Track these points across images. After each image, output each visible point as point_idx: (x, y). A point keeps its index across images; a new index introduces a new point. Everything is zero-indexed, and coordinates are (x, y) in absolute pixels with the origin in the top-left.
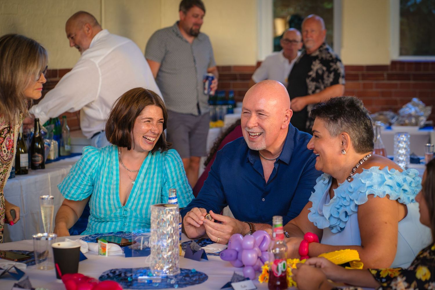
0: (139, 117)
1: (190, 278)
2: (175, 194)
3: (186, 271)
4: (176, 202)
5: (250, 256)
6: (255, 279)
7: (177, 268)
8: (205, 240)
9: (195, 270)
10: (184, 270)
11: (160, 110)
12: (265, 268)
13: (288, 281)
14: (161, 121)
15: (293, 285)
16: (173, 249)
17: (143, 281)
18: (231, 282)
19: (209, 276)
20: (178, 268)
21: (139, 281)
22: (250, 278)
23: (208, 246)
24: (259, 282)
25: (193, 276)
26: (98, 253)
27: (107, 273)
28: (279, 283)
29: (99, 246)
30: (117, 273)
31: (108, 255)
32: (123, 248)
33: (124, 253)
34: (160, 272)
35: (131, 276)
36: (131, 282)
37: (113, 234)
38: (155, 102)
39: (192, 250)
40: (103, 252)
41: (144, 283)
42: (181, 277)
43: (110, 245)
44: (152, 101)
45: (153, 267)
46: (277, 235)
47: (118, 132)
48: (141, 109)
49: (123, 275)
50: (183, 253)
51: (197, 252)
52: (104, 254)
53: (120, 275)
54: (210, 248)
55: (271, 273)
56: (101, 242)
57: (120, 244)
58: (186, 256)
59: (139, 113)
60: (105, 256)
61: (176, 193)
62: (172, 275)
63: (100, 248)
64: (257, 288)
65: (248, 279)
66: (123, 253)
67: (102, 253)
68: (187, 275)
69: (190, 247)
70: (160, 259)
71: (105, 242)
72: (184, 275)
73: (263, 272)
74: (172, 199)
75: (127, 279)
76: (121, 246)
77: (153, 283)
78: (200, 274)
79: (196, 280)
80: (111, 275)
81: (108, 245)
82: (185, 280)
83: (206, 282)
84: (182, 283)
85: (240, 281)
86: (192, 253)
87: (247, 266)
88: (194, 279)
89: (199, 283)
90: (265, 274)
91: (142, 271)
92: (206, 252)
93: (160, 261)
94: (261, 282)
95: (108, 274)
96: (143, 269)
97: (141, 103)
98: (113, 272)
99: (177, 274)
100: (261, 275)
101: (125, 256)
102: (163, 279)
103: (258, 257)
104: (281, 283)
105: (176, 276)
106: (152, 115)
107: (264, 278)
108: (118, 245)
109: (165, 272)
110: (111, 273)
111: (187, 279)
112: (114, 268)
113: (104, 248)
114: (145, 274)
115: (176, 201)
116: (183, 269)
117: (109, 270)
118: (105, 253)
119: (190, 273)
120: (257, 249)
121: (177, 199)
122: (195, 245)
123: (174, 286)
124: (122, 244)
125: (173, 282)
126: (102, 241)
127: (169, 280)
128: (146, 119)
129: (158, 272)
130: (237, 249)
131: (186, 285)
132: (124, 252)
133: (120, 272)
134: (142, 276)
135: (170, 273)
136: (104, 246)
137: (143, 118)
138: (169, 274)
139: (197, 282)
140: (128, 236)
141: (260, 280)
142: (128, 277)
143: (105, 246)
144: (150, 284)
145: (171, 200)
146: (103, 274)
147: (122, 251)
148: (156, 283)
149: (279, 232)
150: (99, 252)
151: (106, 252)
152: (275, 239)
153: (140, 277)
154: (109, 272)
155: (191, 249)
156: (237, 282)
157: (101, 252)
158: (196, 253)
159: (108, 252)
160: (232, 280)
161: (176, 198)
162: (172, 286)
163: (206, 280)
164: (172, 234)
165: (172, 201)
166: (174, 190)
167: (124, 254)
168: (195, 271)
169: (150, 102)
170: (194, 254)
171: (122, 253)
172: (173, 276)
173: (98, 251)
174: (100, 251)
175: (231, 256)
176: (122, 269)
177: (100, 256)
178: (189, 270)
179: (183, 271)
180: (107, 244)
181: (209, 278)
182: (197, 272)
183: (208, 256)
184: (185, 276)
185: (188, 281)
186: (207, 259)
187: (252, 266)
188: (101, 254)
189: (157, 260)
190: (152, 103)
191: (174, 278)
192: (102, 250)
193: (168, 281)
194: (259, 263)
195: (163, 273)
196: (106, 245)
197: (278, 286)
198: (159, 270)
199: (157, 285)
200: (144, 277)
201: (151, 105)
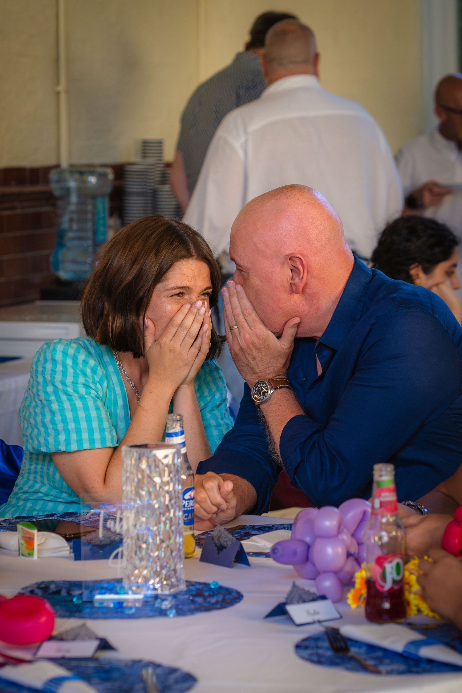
0: (160, 287)
1: (205, 598)
2: (180, 427)
3: (198, 586)
4: (182, 443)
5: (330, 550)
6: (341, 600)
7: (178, 580)
8: (248, 529)
9: (217, 583)
10: (195, 584)
11: (204, 268)
12: (361, 575)
13: (408, 603)
14: (207, 291)
15: (419, 611)
16: (170, 538)
17: (105, 604)
18: (285, 604)
19: (245, 595)
20: (181, 579)
21: (97, 605)
22: (327, 595)
23: (254, 538)
24: (349, 605)
25: (211, 596)
26: (18, 552)
27: (30, 589)
28: (387, 605)
29: (20, 537)
30: (53, 587)
31: (38, 557)
32: (71, 543)
33: (73, 552)
34: (143, 586)
35: (81, 594)
36: (77, 605)
37: (55, 516)
38: (193, 251)
39: (216, 546)
40: (28, 548)
41: (107, 608)
42: (186, 597)
43: (44, 535)
44: (188, 250)
45: (129, 577)
46: (382, 504)
47: (114, 320)
48: (165, 267)
49: (64, 593)
50: (198, 552)
51: (225, 548)
52: (31, 555)
53: (58, 592)
54: (258, 542)
55: (370, 583)
56: (22, 529)
57: (66, 535)
58: (204, 558)
59: (160, 276)
60: (33, 557)
61: (181, 424)
62: (167, 592)
63: (22, 542)
64: (341, 617)
65: (323, 598)
66: (70, 553)
67: (26, 552)
68: (199, 594)
69: (213, 539)
70: (141, 559)
71: (32, 529)
72: (194, 593)
73: (357, 586)
74: (173, 437)
75: (72, 601)
76: (68, 540)
77: (125, 608)
78: (228, 591)
79: (217, 602)
80: (39, 593)
81: (38, 536)
82: (193, 602)
83: (238, 607)
84: (186, 608)
85: (304, 601)
86: (217, 552)
87: (326, 572)
88: (213, 600)
89: (222, 607)
90: (360, 589)
91: (105, 585)
92: (247, 550)
93: (144, 563)
94: (354, 606)
95: (32, 592)
96: (108, 581)
97: (165, 254)
98: (44, 587)
99: (178, 591)
100: (352, 591)
101: (73, 558)
102: (149, 600)
103: (349, 555)
104: (392, 605)
105: (175, 596)
106: (188, 282)
107: (357, 598)
108: (63, 537)
109: (152, 587)
110: (39, 588)
111: (199, 600)
112: (47, 579)
113: (29, 541)
114: (112, 590)
115: (183, 441)
116: (193, 583)
117: (37, 583)
118: (30, 552)
119: (205, 589)
120: (346, 537)
121: (183, 436)
122: (221, 534)
123: (168, 612)
124: (70, 535)
125: (166, 605)
126: (24, 525)
127: (159, 601)
128: (175, 289)
129: (138, 587)
130: (308, 539)
131: (192, 612)
132: (72, 550)
133: (57, 587)
134: (104, 593)
135: (164, 589)
136: (29, 536)
137: (167, 288)
138: (162, 590)
139: (218, 606)
140: (87, 522)
141: (350, 601)
142: (74, 596)
143: (31, 537)
144: (119, 610)
145: (171, 439)
146: (22, 591)
147: (68, 548)
148: (131, 608)
149: (386, 497)
150: (19, 550)
151: (33, 549)
152: (378, 511)
153: (98, 597)
154: (36, 586)
155: (214, 543)
156: (298, 602)
157: (24, 551)
158: (224, 550)
159: (39, 550)
160: (287, 599)
161: (182, 433)
162: (163, 613)
163: (239, 602)
164: (167, 506)
165: (173, 440)
166: (178, 417)
167: (73, 555)
168: (217, 586)
169: (184, 253)
170: (221, 552)
171: (68, 552)
172: (170, 595)
173: (17, 549)
174: (21, 548)
175: (295, 553)
176: (64, 581)
177: (22, 558)
178: (206, 585)
179: (192, 585)
180: (35, 532)
181: (245, 598)
182: (221, 588)
183: (251, 559)
184: (194, 596)
185: (201, 604)
186: (247, 563)
187: (336, 573)
188: (23, 555)
189: (137, 562)
190: (188, 255)
191: (170, 599)
192: (25, 545)
193: (157, 605)
194: (350, 565)
195: (149, 588)
196: (33, 534)
197: (386, 611)
198: (141, 583)
199: (133, 611)
200: (107, 596)
201: (187, 259)
